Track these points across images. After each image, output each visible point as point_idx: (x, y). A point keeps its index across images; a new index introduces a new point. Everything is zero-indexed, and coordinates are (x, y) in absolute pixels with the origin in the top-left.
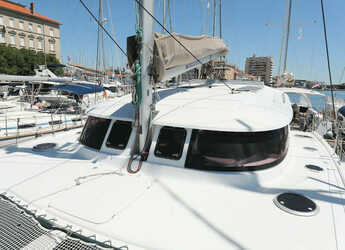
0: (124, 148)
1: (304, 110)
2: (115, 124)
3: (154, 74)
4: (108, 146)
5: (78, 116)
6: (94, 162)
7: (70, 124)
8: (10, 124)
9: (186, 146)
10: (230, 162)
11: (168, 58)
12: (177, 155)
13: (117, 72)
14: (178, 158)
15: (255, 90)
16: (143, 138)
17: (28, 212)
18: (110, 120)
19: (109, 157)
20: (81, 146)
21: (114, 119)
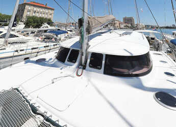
0: (75, 62)
1: (153, 39)
2: (72, 51)
3: (88, 31)
4: (68, 61)
5: (56, 43)
6: (61, 69)
7: (52, 47)
8: (28, 48)
9: (104, 62)
10: (126, 71)
11: (93, 25)
12: (99, 67)
13: (73, 24)
14: (100, 69)
15: (130, 33)
16: (84, 58)
17: (27, 101)
18: (69, 49)
19: (68, 67)
20: (56, 60)
21: (72, 49)
